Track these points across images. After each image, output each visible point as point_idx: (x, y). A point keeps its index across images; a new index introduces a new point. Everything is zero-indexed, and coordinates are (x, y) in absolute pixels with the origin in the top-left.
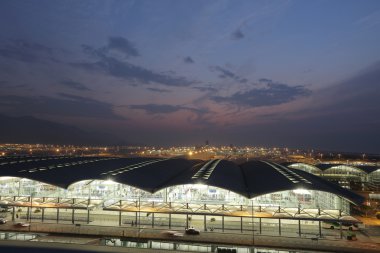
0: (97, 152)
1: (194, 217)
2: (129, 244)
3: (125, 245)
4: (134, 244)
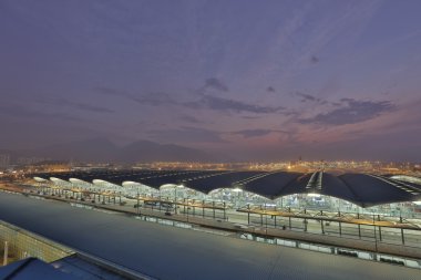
1: (309, 221)
2: (258, 239)
3: (254, 240)
4: (262, 239)
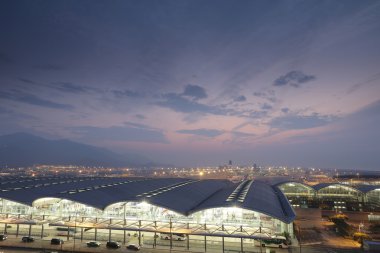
0: (120, 173)
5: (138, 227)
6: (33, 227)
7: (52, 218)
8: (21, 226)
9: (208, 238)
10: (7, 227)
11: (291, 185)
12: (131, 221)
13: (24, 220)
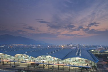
5: (48, 63)
6: (15, 63)
7: (21, 60)
8: (12, 62)
9: (70, 67)
10: (7, 63)
11: (92, 50)
12: (45, 61)
13: (12, 61)
